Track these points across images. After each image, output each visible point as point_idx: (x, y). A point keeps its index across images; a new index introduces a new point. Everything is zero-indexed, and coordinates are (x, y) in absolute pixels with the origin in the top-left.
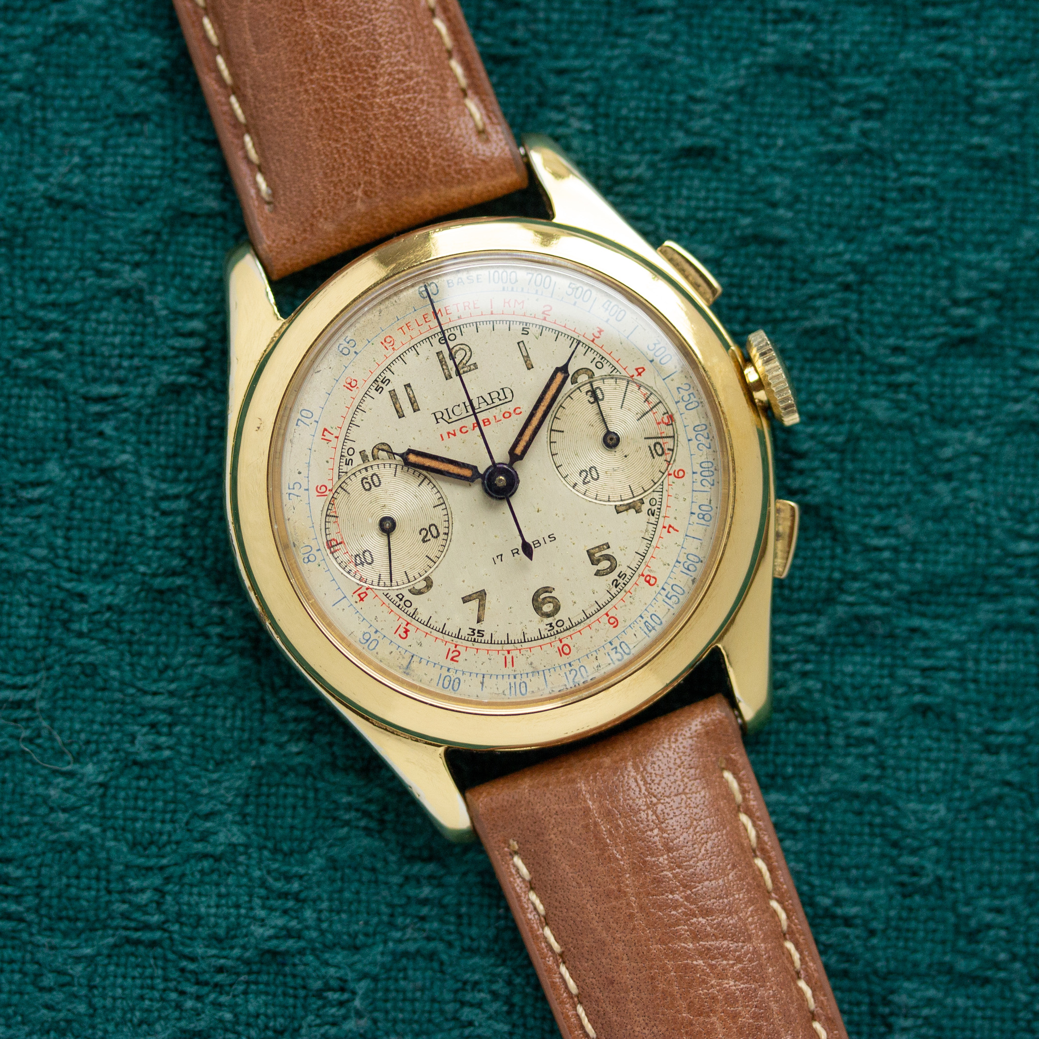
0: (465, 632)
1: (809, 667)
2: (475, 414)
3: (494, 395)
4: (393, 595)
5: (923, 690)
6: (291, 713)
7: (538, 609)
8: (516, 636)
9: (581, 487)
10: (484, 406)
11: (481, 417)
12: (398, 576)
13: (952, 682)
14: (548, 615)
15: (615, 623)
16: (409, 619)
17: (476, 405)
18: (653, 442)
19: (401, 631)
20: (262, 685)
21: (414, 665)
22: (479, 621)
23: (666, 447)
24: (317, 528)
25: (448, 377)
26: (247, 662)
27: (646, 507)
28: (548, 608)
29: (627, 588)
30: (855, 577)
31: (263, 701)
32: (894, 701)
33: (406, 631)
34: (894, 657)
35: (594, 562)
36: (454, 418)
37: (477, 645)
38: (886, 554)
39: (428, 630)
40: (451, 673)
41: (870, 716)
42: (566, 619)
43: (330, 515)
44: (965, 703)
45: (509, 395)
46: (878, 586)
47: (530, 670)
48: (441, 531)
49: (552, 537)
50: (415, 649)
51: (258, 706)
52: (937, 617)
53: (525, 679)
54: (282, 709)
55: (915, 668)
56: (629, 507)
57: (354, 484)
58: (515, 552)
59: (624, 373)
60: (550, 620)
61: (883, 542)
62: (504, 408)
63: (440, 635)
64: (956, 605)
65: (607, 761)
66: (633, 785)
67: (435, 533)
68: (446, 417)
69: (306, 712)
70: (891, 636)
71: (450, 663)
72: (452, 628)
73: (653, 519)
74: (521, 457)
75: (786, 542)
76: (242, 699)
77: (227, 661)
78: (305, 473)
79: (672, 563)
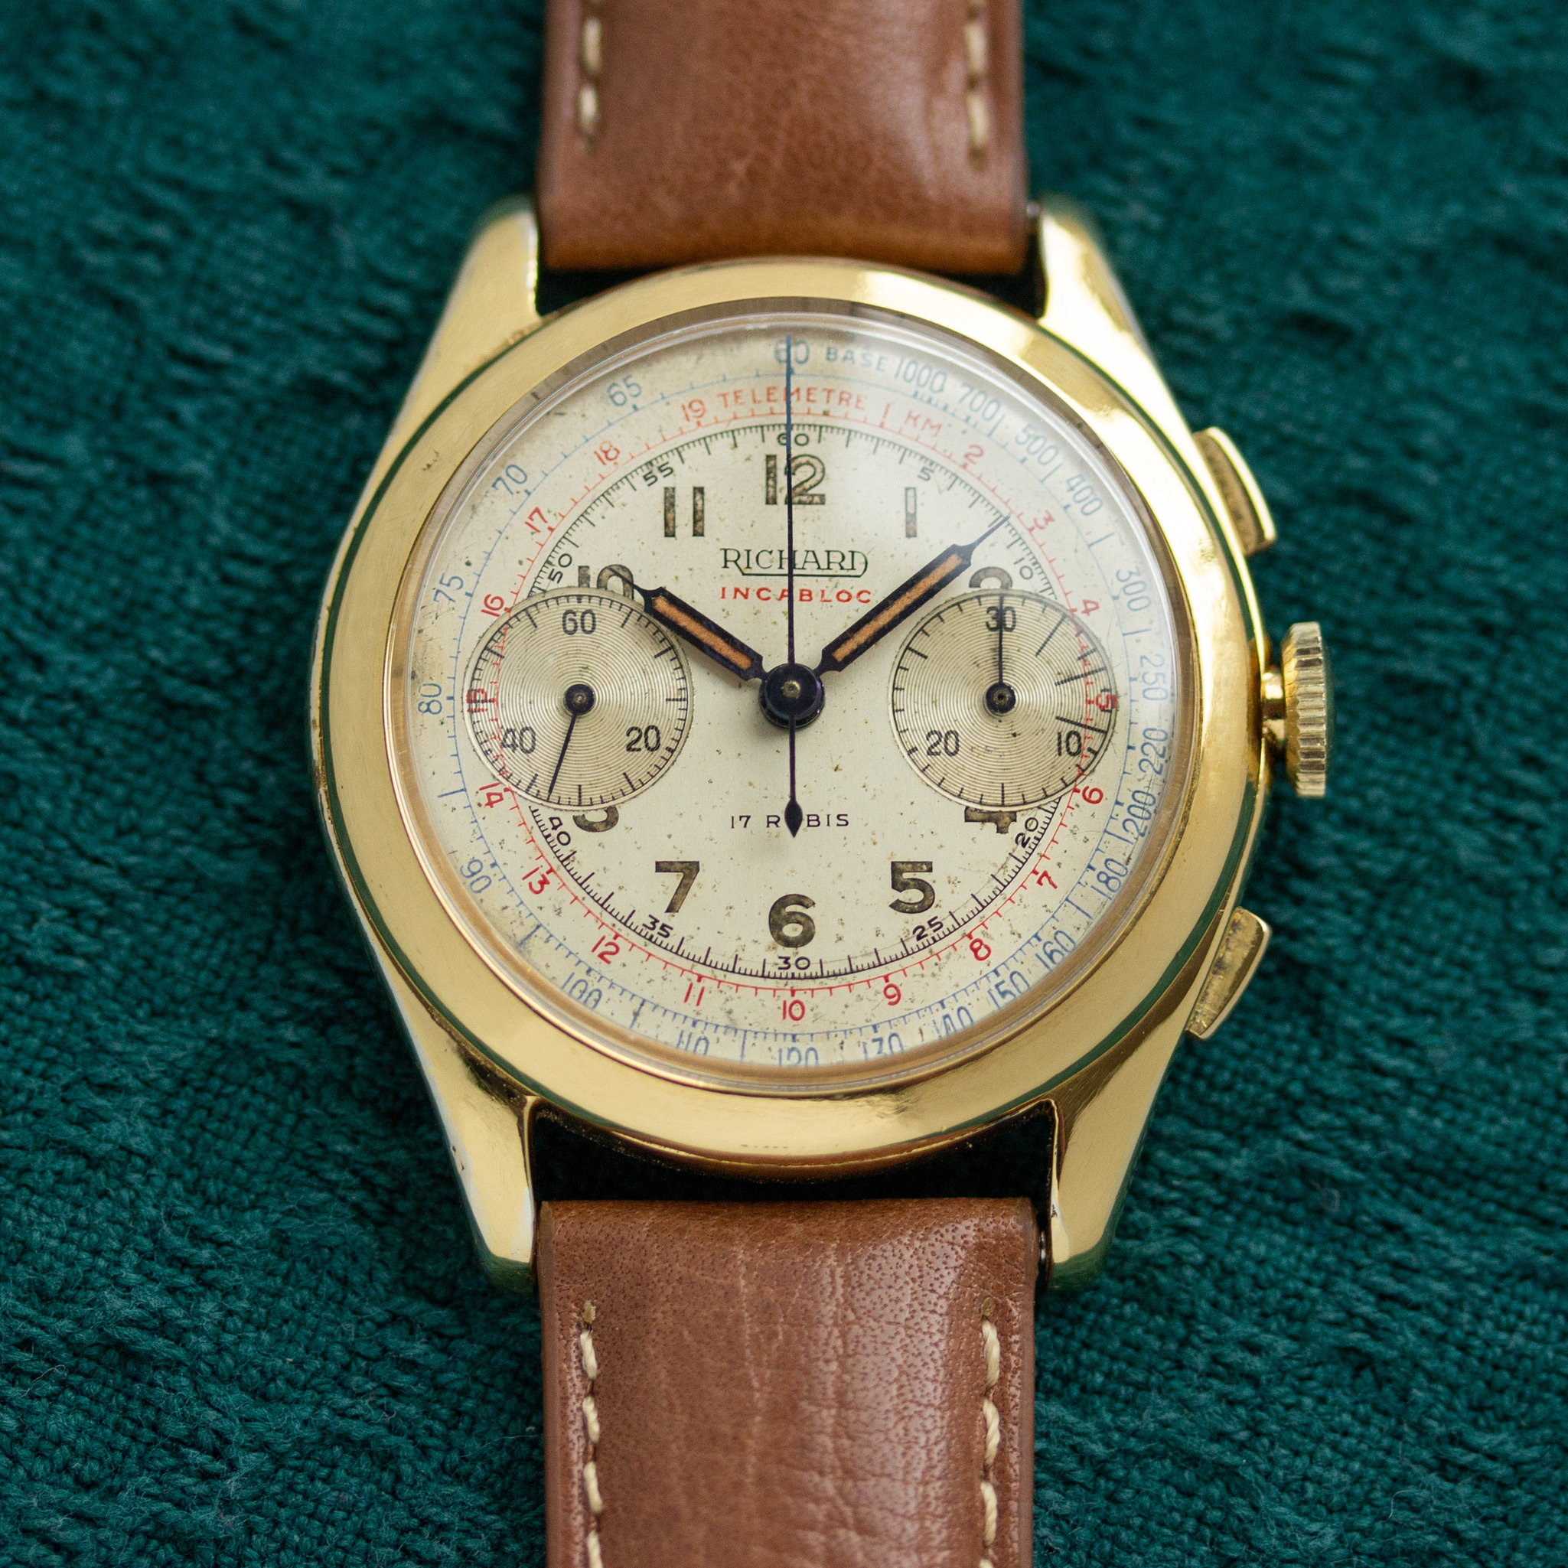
0: (640, 920)
1: (1195, 1222)
2: (791, 575)
3: (836, 558)
4: (545, 814)
5: (1371, 1327)
6: (309, 976)
7: (775, 926)
8: (722, 956)
9: (922, 757)
10: (811, 568)
11: (799, 583)
12: (565, 789)
13: (1423, 1333)
14: (788, 943)
15: (894, 996)
16: (555, 863)
17: (799, 560)
18: (1068, 728)
19: (536, 879)
20: (279, 916)
21: (536, 943)
22: (672, 909)
23: (1086, 744)
24: (462, 662)
25: (771, 501)
26: (268, 869)
27: (1016, 828)
28: (791, 931)
29: (936, 948)
30: (1326, 1101)
31: (270, 942)
32: (1315, 1329)
33: (544, 882)
34: (1341, 1260)
35: (898, 885)
36: (756, 569)
37: (651, 948)
38: (1390, 1084)
39: (580, 893)
40: (592, 979)
41: (1266, 1338)
42: (815, 960)
43: (491, 648)
44: (1432, 1377)
45: (859, 568)
46: (1357, 1130)
47: (723, 1021)
48: (665, 742)
49: (843, 820)
50: (546, 917)
51: (258, 945)
52: (1440, 1222)
53: (709, 1033)
54: (295, 964)
55: (1369, 1288)
56: (989, 818)
57: (550, 617)
58: (772, 821)
59: (1062, 600)
60: (788, 952)
61: (1392, 1062)
62: (845, 584)
63: (597, 909)
64: (1477, 1215)
65: (797, 1229)
66: (827, 1279)
67: (652, 742)
68: (742, 562)
69: (333, 984)
70: (1351, 1224)
71: (594, 960)
72: (621, 905)
73: (1021, 852)
74: (840, 666)
75: (1229, 981)
76: (237, 925)
77: (236, 853)
78: (476, 566)
79: (1026, 937)
